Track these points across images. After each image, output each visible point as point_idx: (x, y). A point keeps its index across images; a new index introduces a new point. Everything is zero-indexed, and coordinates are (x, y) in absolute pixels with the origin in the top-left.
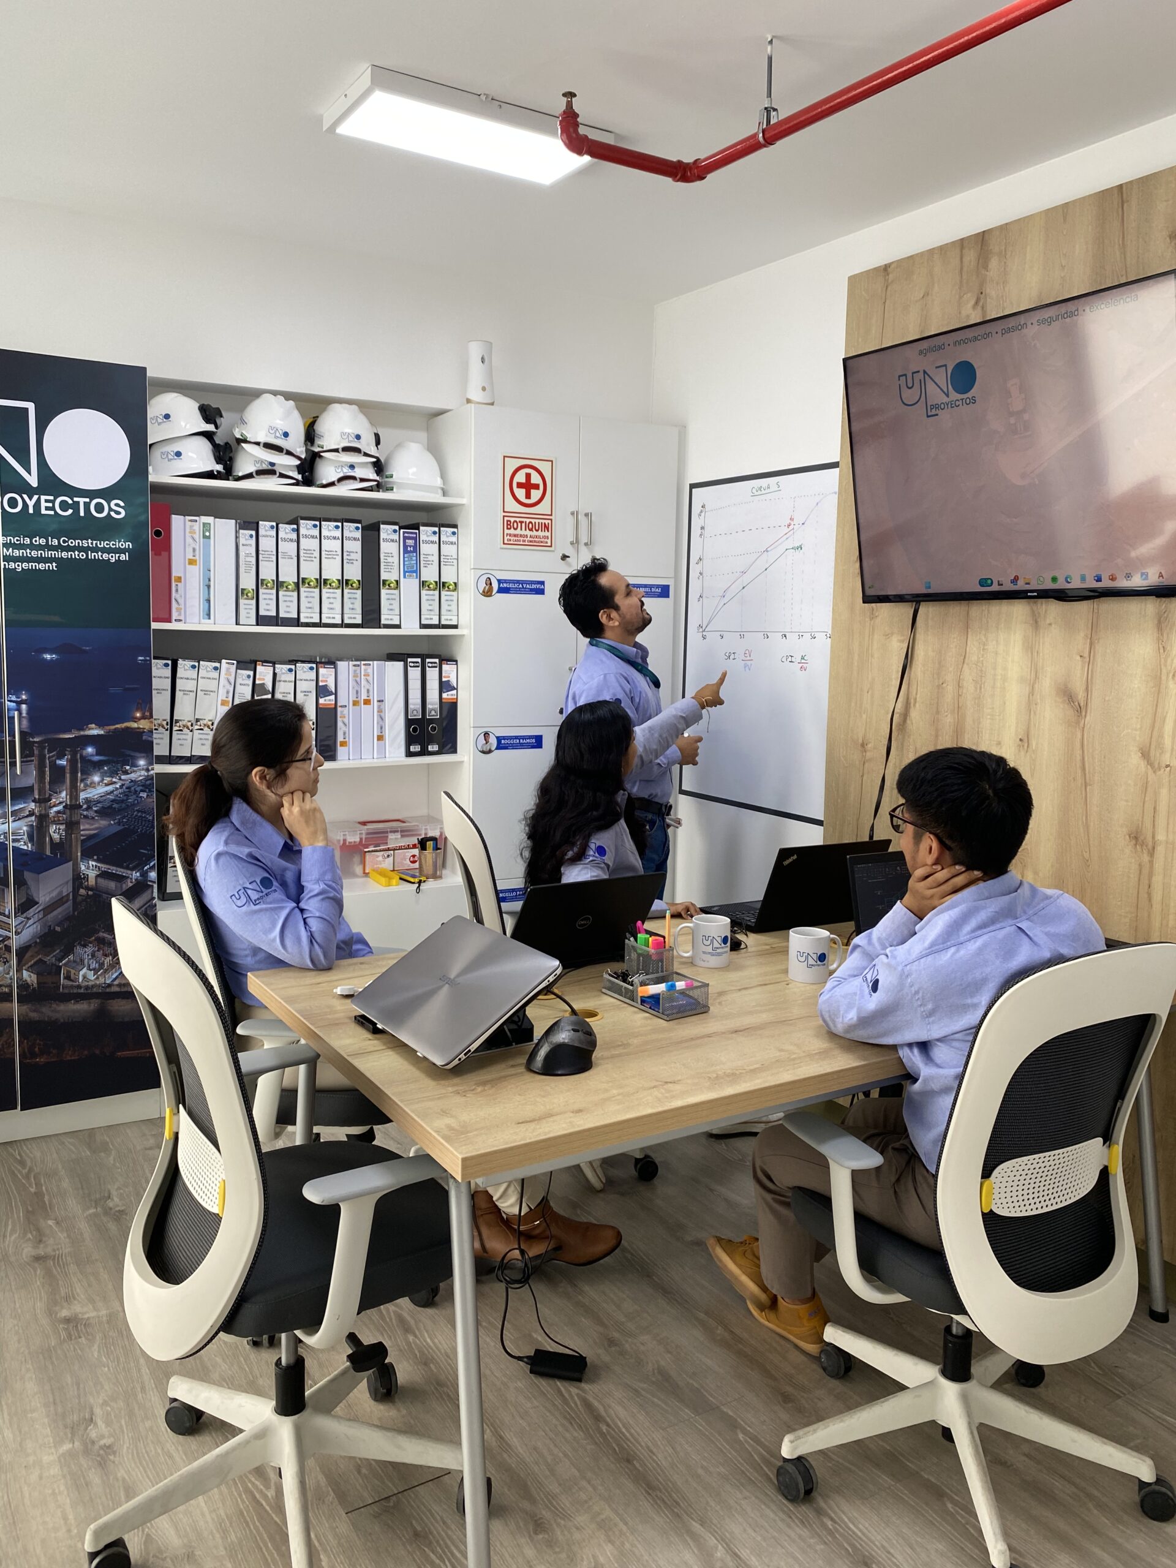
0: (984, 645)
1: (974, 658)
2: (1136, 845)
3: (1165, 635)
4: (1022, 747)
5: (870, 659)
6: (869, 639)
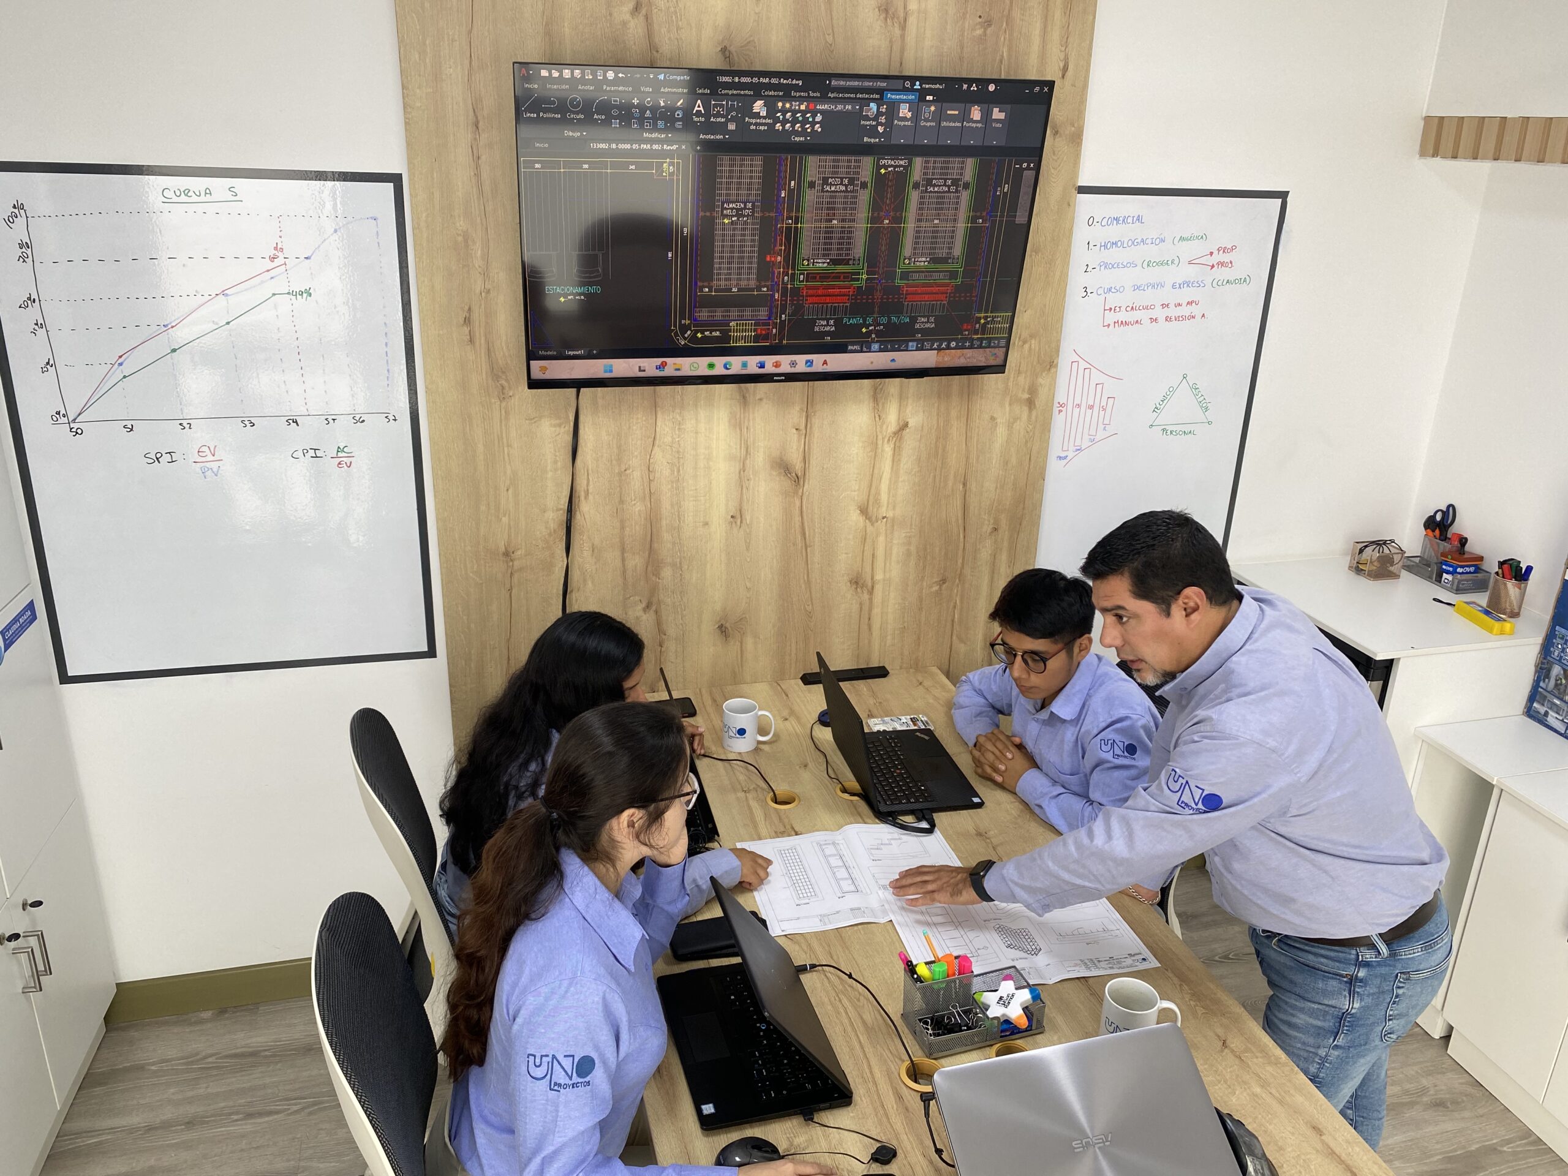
0: (680, 424)
2: (856, 588)
3: (880, 405)
4: (734, 524)
5: (506, 449)
6: (501, 425)
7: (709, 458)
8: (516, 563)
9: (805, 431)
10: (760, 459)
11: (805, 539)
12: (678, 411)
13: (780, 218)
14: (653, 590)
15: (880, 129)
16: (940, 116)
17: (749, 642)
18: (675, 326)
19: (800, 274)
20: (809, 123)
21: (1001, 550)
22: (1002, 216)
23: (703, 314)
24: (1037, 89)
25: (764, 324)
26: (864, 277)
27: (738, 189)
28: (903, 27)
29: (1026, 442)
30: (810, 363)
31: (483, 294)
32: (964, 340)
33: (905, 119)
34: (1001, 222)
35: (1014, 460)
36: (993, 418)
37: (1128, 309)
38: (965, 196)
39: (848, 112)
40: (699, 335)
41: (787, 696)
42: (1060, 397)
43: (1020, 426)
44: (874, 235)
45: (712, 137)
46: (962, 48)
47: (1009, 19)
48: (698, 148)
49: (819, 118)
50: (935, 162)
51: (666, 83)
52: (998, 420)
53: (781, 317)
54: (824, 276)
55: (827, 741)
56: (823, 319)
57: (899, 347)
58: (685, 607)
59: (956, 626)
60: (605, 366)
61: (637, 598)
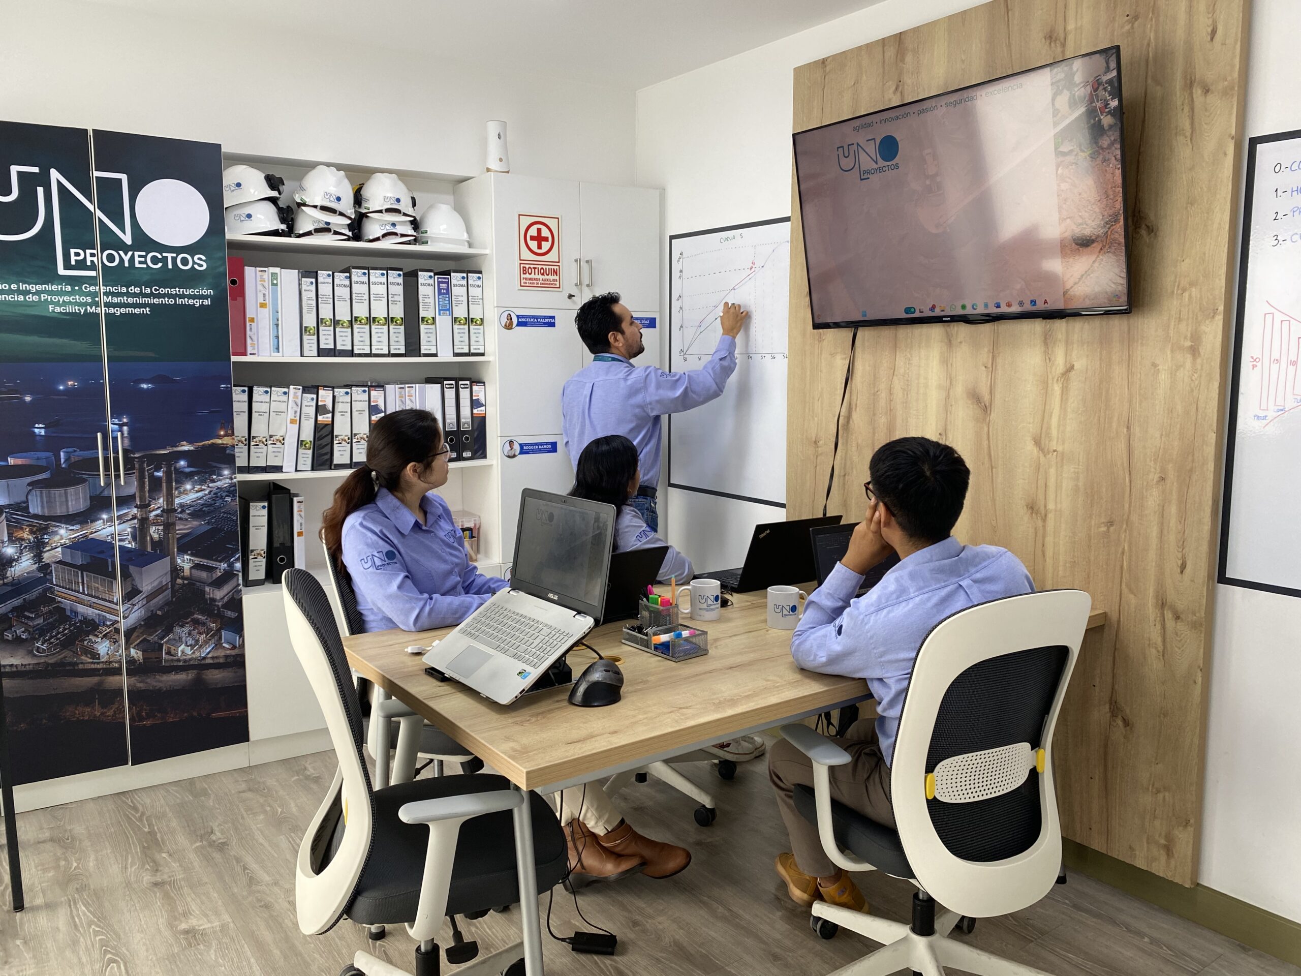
0: (909, 360)
1: (902, 371)
2: (1032, 513)
5: (819, 373)
6: (818, 358)
7: (926, 386)
8: (820, 450)
9: (992, 368)
10: (959, 390)
11: (991, 460)
21: (1170, 501)
29: (1192, 391)
35: (1179, 408)
36: (1154, 365)
42: (1254, 351)
43: (1184, 374)
47: (1154, 8)
52: (1160, 367)
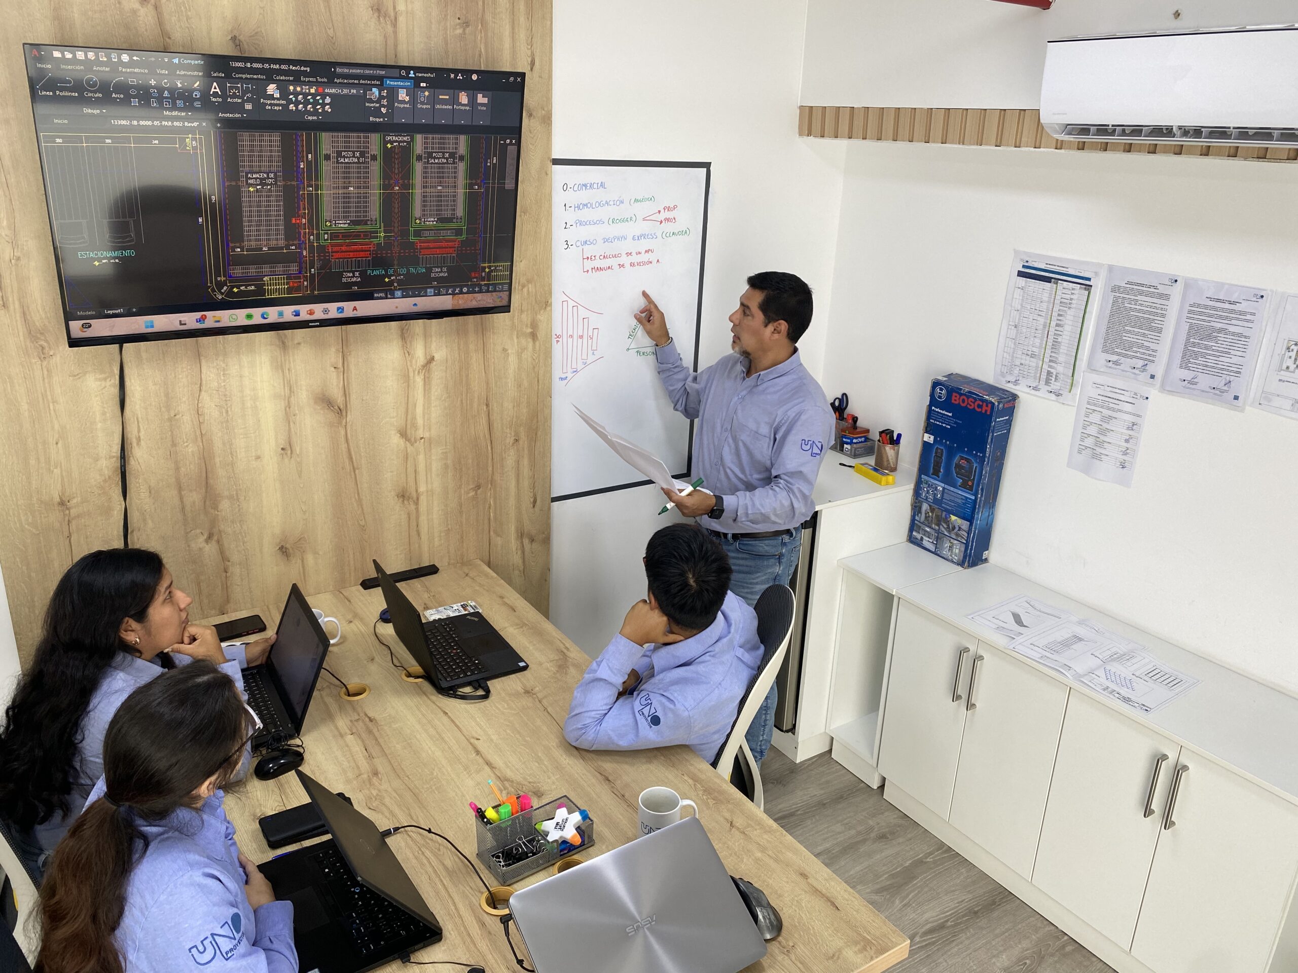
2: (403, 501)
3: (409, 344)
4: (285, 456)
5: (51, 405)
6: (44, 384)
7: (255, 399)
8: (73, 512)
9: (343, 369)
10: (303, 396)
11: (352, 462)
12: (221, 358)
13: (302, 186)
14: (213, 522)
15: (384, 110)
16: (433, 100)
17: (310, 559)
18: (211, 283)
19: (325, 233)
20: (320, 104)
21: (523, 457)
22: (494, 183)
23: (238, 271)
24: (512, 79)
25: (295, 278)
26: (382, 234)
27: (260, 161)
28: (395, 24)
29: (534, 367)
30: (340, 310)
31: (13, 261)
32: (474, 286)
33: (403, 102)
34: (493, 188)
35: (526, 383)
36: (505, 350)
37: (601, 257)
38: (462, 167)
39: (353, 95)
40: (235, 290)
41: (350, 601)
42: (557, 330)
43: (527, 355)
44: (387, 201)
45: (231, 115)
46: (447, 44)
47: (483, 22)
48: (219, 125)
49: (328, 100)
50: (433, 138)
51: (181, 66)
52: (510, 351)
53: (310, 271)
54: (346, 235)
55: (390, 635)
56: (349, 272)
57: (420, 293)
58: (245, 533)
59: (492, 523)
60: (146, 322)
61: (198, 531)
